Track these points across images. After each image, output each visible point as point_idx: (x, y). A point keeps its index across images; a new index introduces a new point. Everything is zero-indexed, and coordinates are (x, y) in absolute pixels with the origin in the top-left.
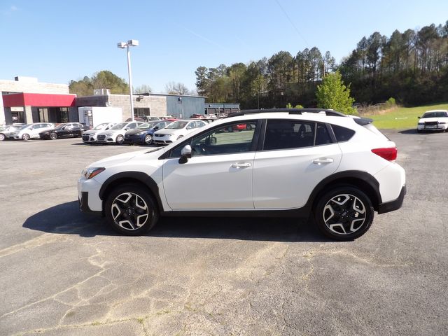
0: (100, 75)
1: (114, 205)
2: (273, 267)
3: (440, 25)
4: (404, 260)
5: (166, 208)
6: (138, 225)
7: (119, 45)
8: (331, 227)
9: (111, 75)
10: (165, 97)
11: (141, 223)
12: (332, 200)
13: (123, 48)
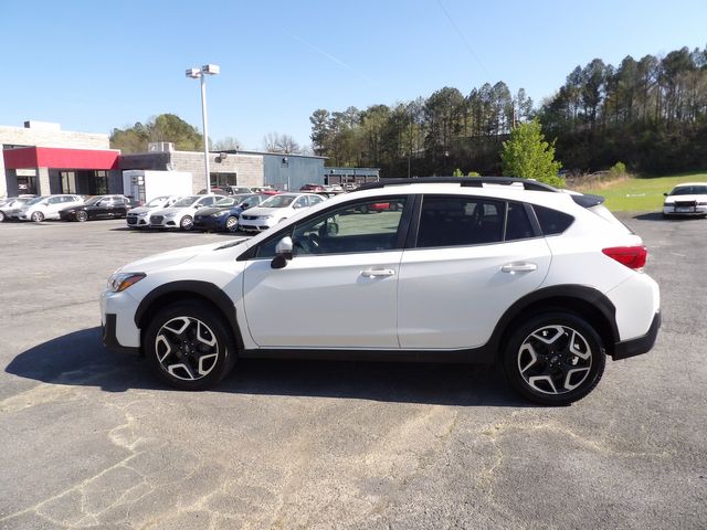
0: (159, 121)
1: (159, 338)
2: (431, 453)
3: (697, 49)
4: (662, 445)
5: (249, 345)
6: (201, 371)
7: (189, 73)
8: (531, 382)
9: (177, 121)
10: (262, 157)
11: (205, 369)
12: (533, 334)
13: (196, 77)
